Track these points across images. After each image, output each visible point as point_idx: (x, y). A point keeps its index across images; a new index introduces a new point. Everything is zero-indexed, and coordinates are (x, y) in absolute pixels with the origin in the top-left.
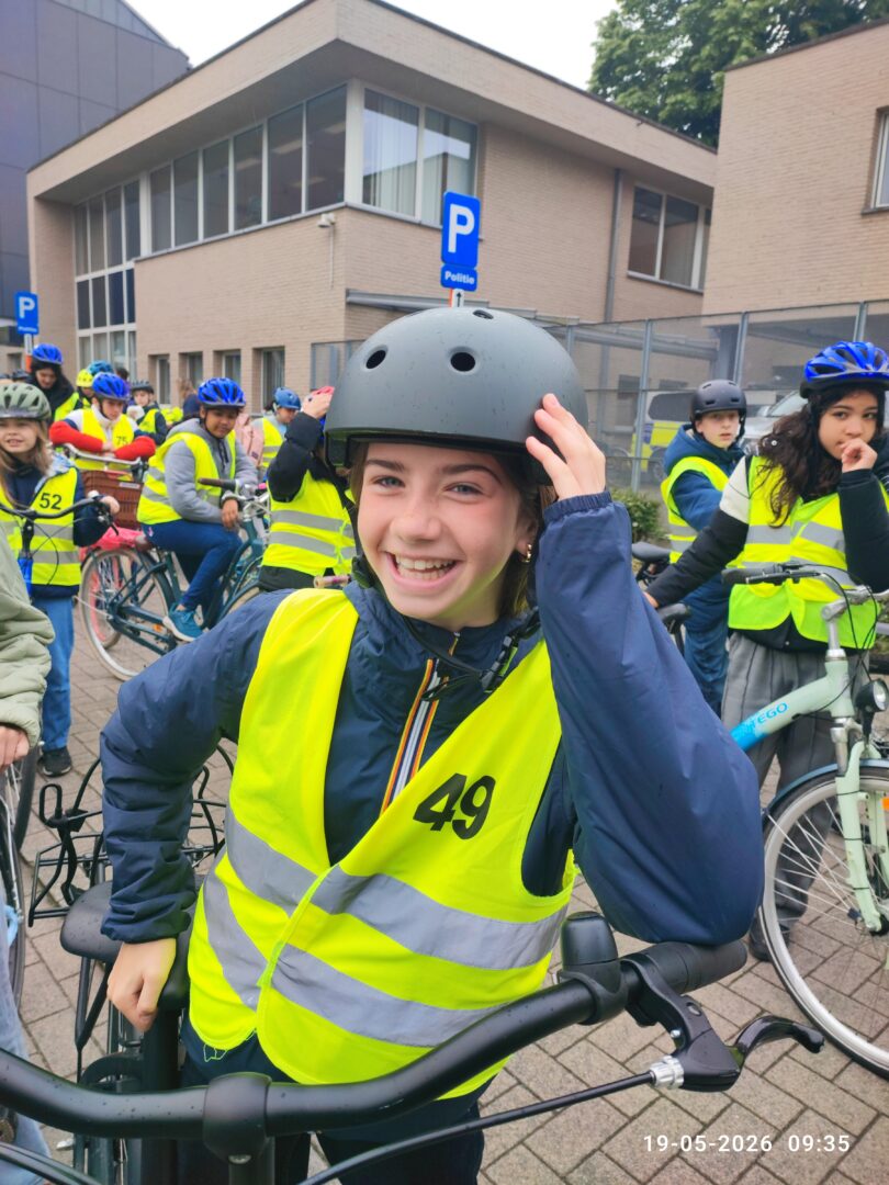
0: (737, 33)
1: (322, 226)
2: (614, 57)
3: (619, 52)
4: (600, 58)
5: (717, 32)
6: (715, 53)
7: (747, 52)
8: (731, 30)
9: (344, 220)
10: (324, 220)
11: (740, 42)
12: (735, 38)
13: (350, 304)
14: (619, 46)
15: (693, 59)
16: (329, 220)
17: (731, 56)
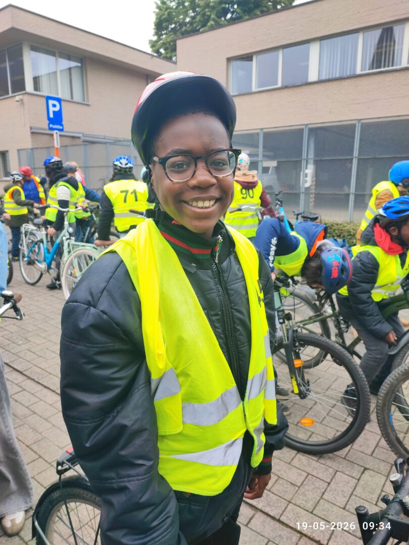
0: (209, 11)
1: (17, 101)
2: (162, 19)
3: (164, 17)
4: (157, 19)
5: (202, 10)
6: (202, 19)
7: (214, 20)
8: (207, 10)
9: (26, 98)
10: (17, 98)
11: (210, 15)
12: (208, 13)
13: (32, 133)
14: (164, 14)
15: (194, 21)
16: (20, 98)
17: (208, 21)
